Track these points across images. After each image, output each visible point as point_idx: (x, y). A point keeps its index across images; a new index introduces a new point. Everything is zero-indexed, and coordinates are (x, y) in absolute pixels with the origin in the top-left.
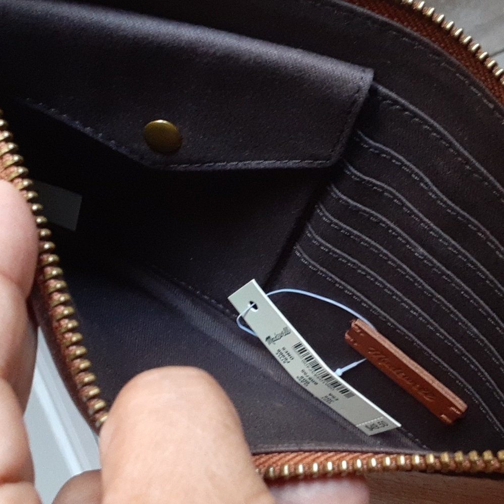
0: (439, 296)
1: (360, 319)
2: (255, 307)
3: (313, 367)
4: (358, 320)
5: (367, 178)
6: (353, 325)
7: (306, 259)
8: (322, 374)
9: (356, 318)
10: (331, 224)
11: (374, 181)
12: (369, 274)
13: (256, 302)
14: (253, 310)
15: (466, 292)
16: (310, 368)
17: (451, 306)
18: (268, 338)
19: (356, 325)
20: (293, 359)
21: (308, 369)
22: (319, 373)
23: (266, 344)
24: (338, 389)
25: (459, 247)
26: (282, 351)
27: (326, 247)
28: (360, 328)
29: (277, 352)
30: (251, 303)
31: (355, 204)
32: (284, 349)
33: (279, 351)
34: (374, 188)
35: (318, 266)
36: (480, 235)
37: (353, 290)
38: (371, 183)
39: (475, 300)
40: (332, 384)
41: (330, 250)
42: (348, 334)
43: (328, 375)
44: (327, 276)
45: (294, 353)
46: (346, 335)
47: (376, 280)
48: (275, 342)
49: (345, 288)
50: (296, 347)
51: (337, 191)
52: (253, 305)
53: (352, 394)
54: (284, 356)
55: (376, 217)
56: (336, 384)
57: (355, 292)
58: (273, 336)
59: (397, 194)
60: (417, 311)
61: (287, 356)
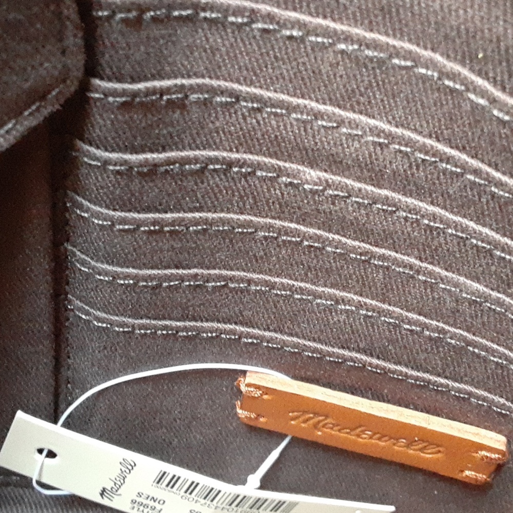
0: (382, 251)
1: (251, 372)
2: (51, 455)
3: (205, 498)
4: (248, 374)
5: (141, 86)
6: (243, 388)
7: (99, 317)
8: (227, 501)
9: (244, 373)
10: (113, 225)
11: (157, 84)
12: (232, 279)
13: (47, 446)
14: (49, 461)
15: (434, 217)
16: (203, 501)
17: (413, 260)
18: (103, 492)
19: (249, 385)
20: (164, 502)
21: (198, 504)
22: (221, 502)
23: (105, 502)
24: (265, 509)
25: (386, 127)
26: (139, 499)
27: (127, 276)
28: (258, 387)
29: (130, 505)
30: (40, 451)
31: (141, 157)
32: (140, 495)
33: (134, 502)
34: (165, 98)
35: (131, 321)
36: (423, 71)
37: (215, 325)
38: (154, 91)
39: (456, 226)
40: (251, 508)
41: (136, 278)
42: (241, 408)
43: (238, 496)
44: (156, 328)
45: (160, 492)
46: (239, 411)
47: (249, 282)
48: (119, 492)
49: (200, 330)
50: (158, 482)
51: (93, 150)
52: (45, 453)
53: (293, 505)
54: (146, 506)
55: (196, 160)
56: (258, 504)
57: (221, 326)
58: (109, 485)
59: (215, 83)
60: (349, 302)
61: (151, 503)
